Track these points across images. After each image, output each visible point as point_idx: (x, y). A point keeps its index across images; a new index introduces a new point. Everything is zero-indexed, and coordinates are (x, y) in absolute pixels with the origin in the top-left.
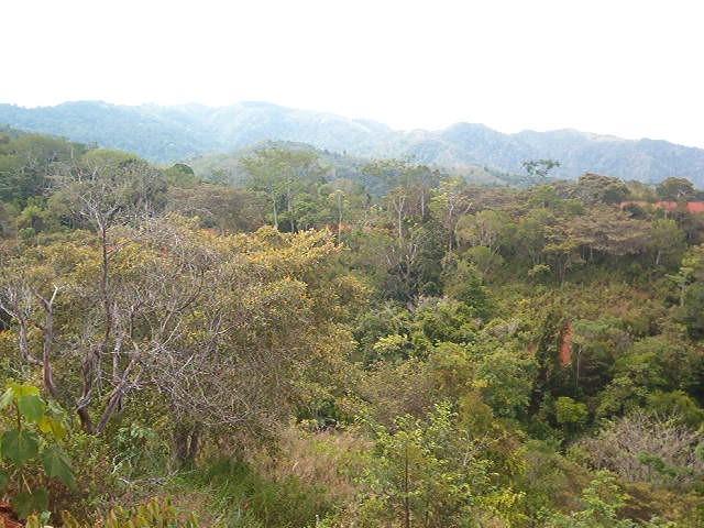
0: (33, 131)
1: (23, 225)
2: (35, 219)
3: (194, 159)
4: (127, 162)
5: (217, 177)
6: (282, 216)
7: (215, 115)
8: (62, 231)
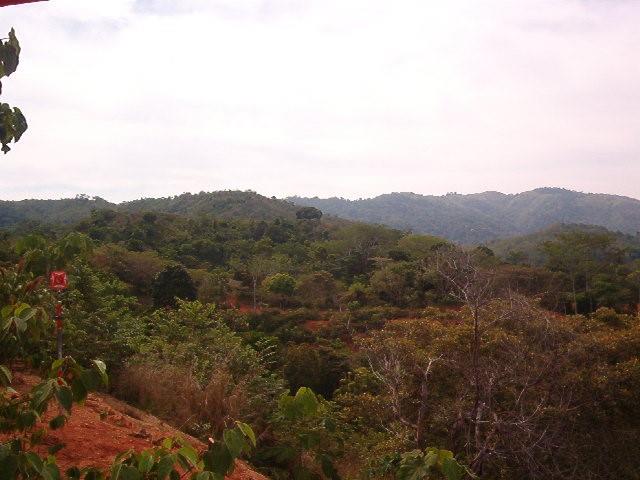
0: (356, 220)
1: (350, 299)
2: (359, 295)
3: (493, 242)
4: (437, 246)
5: (516, 258)
6: (582, 295)
7: (512, 202)
8: (383, 305)
